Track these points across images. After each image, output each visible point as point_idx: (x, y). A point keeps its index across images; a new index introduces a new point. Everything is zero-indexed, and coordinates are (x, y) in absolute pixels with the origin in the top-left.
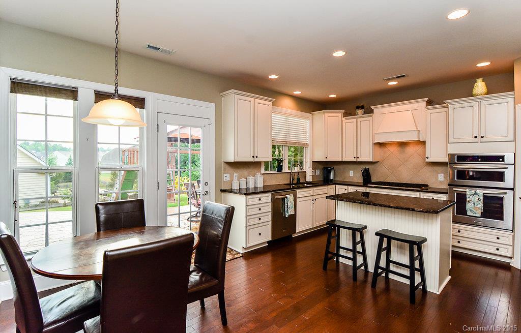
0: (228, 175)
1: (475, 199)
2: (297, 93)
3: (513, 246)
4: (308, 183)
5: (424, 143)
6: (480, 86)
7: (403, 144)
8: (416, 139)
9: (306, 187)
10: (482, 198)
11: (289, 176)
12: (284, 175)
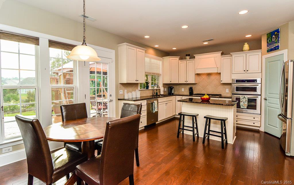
0: (122, 91)
1: (244, 100)
2: (156, 46)
3: (261, 121)
4: (162, 95)
5: (220, 73)
6: (246, 46)
7: (209, 74)
8: (216, 72)
9: (161, 97)
10: (247, 100)
11: (152, 91)
12: (150, 91)
